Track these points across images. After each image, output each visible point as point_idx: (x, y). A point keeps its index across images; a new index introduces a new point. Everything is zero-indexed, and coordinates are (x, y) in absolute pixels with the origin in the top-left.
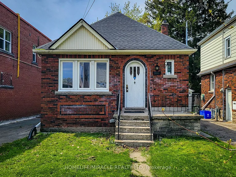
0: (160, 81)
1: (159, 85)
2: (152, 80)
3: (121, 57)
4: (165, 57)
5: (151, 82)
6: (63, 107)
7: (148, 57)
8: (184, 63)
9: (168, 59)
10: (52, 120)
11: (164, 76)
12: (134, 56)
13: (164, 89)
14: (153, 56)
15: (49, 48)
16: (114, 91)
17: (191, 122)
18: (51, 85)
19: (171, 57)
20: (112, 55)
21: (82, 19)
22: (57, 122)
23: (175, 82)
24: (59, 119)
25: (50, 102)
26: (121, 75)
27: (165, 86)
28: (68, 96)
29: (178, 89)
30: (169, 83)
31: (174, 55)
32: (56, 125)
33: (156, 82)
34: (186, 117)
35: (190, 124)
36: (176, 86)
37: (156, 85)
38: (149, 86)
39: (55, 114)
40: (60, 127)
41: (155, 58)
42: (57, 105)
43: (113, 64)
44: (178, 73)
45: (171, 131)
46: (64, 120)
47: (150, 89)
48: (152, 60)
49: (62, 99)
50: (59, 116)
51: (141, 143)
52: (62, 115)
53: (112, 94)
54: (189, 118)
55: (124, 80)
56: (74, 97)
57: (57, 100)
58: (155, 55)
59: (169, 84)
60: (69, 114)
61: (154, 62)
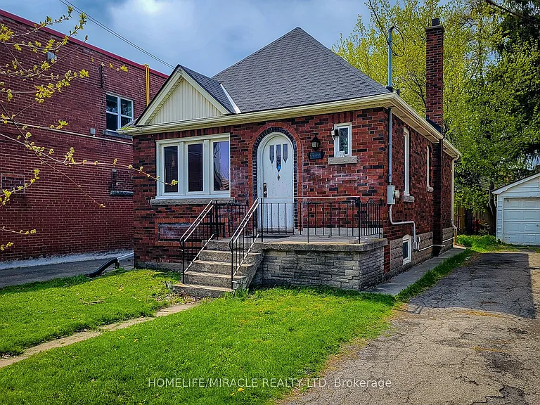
0: (321, 172)
1: (320, 180)
2: (307, 171)
3: (249, 128)
4: (333, 118)
5: (304, 174)
6: (162, 227)
7: (298, 123)
8: (373, 128)
9: (339, 122)
10: (149, 249)
11: (331, 161)
12: (272, 124)
13: (330, 190)
14: (307, 119)
15: (135, 125)
16: (239, 195)
17: (338, 259)
18: (145, 188)
19: (345, 118)
20: (235, 126)
21: (179, 66)
22: (155, 253)
23: (354, 171)
24: (158, 247)
25: (146, 217)
26: (251, 163)
27: (332, 183)
28: (169, 208)
29: (361, 189)
30: (342, 175)
31: (351, 112)
32: (154, 258)
33: (314, 174)
34: (326, 246)
35: (337, 263)
36: (355, 181)
37: (314, 179)
38: (300, 183)
39: (152, 239)
40: (159, 262)
41: (312, 123)
42: (154, 223)
43: (236, 143)
44: (359, 151)
45: (301, 275)
46: (165, 250)
47: (303, 190)
48: (307, 127)
49: (160, 212)
50: (157, 243)
51: (209, 291)
52: (162, 240)
53: (236, 201)
54: (331, 249)
55: (256, 174)
56: (177, 208)
57: (154, 215)
58: (312, 117)
59: (340, 177)
60: (171, 240)
61: (310, 131)
